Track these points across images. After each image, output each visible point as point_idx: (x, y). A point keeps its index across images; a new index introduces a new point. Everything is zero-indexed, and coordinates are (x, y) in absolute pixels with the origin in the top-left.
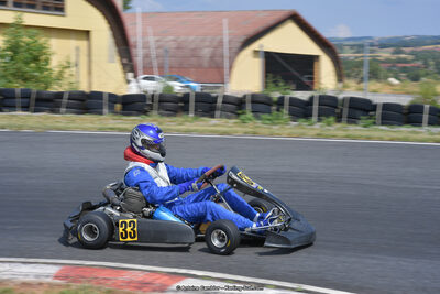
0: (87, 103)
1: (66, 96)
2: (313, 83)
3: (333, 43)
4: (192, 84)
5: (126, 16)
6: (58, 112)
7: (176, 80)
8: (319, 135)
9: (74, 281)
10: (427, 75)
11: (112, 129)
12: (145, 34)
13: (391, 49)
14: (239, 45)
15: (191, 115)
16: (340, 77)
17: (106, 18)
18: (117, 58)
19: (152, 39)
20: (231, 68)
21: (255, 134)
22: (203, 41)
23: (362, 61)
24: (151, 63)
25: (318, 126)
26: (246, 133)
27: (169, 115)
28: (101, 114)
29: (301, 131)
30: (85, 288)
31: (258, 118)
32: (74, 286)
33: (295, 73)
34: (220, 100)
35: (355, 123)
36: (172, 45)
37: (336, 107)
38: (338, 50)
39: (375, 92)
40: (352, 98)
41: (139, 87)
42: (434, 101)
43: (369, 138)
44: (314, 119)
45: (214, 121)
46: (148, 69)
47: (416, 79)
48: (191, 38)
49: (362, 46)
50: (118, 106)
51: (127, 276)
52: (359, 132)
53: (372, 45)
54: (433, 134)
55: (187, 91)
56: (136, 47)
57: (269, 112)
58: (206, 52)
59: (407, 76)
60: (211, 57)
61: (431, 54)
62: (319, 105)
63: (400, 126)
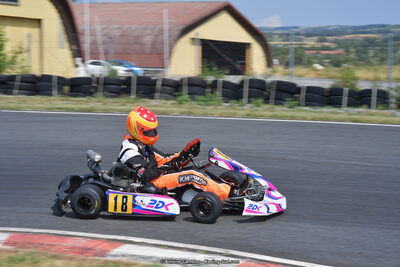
0: (38, 85)
1: (18, 79)
2: (244, 68)
3: (263, 32)
4: (135, 69)
5: (75, 6)
6: (11, 94)
7: (120, 64)
8: (248, 115)
9: (23, 247)
10: (346, 61)
11: (60, 109)
12: (92, 23)
13: (315, 38)
14: (177, 33)
15: (133, 96)
16: (269, 64)
17: (57, 8)
18: (66, 45)
19: (98, 28)
20: (170, 53)
21: (190, 113)
22: (145, 29)
23: (288, 49)
24: (97, 49)
25: (247, 107)
26: (182, 113)
27: (112, 97)
28: (51, 95)
29: (233, 111)
30: (32, 253)
31: (194, 99)
32: (22, 251)
33: (228, 59)
34: (159, 83)
35: (281, 104)
36: (117, 33)
37: (264, 90)
38: (268, 39)
39: (300, 76)
40: (279, 82)
41: (87, 71)
42: (353, 86)
43: (293, 118)
44: (245, 100)
45: (153, 102)
46: (95, 55)
47: (337, 64)
48: (134, 27)
49: (288, 35)
50: (66, 89)
51: (70, 243)
52: (285, 113)
53: (298, 34)
54: (351, 114)
55: (130, 74)
56: (83, 34)
57: (204, 94)
58: (148, 40)
59: (331, 63)
60: (153, 44)
61: (352, 43)
62: (249, 88)
63: (321, 106)
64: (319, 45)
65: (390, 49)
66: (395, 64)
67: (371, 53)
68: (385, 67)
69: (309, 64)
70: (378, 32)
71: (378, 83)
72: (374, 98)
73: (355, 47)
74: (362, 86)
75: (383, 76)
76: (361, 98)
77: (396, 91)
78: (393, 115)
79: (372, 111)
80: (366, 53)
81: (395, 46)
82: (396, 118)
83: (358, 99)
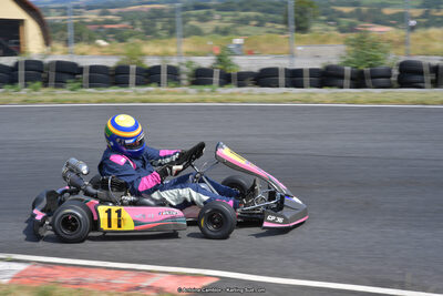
2: (19, 48)
3: (38, 6)
8: (25, 101)
10: (131, 36)
13: (96, 11)
16: (47, 40)
23: (66, 25)
25: (24, 91)
29: (10, 97)
35: (62, 87)
37: (42, 72)
38: (43, 14)
39: (83, 54)
40: (58, 63)
42: (140, 62)
43: (76, 102)
44: (21, 84)
47: (122, 40)
49: (65, 8)
52: (66, 96)
53: (77, 7)
54: (139, 94)
59: (115, 38)
61: (138, 15)
62: (26, 70)
63: (107, 87)
64: (101, 19)
65: (179, 20)
66: (184, 37)
67: (159, 25)
68: (174, 40)
69: (91, 40)
71: (167, 59)
72: (164, 75)
73: (140, 20)
74: (150, 62)
75: (172, 50)
76: (149, 76)
77: (187, 66)
78: (185, 93)
79: (162, 89)
80: (154, 25)
81: (183, 16)
82: (188, 95)
83: (146, 77)
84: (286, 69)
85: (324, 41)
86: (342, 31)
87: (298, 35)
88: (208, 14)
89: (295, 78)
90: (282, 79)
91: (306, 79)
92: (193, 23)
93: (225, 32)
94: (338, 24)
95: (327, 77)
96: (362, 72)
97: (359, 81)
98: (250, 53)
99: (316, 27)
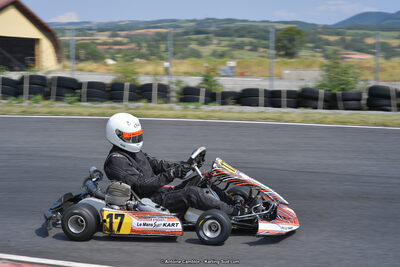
3: (52, 27)
8: (24, 112)
16: (59, 60)
25: (26, 103)
29: (8, 108)
38: (58, 34)
40: (60, 78)
42: (134, 80)
44: (25, 96)
53: (90, 29)
59: (122, 57)
61: (144, 37)
62: (30, 84)
63: (102, 102)
64: (111, 40)
67: (163, 47)
70: (170, 27)
71: (158, 78)
72: (155, 92)
73: (146, 42)
74: (143, 80)
77: (177, 85)
78: (171, 109)
79: (151, 105)
80: (158, 47)
82: (173, 111)
83: (139, 93)
84: (265, 91)
85: (309, 66)
86: (327, 57)
87: (286, 60)
88: (207, 38)
89: (273, 99)
90: (262, 99)
91: (284, 100)
92: (194, 46)
93: (222, 55)
94: (324, 51)
95: (303, 99)
96: (335, 95)
97: (331, 103)
98: (242, 75)
99: (303, 53)
